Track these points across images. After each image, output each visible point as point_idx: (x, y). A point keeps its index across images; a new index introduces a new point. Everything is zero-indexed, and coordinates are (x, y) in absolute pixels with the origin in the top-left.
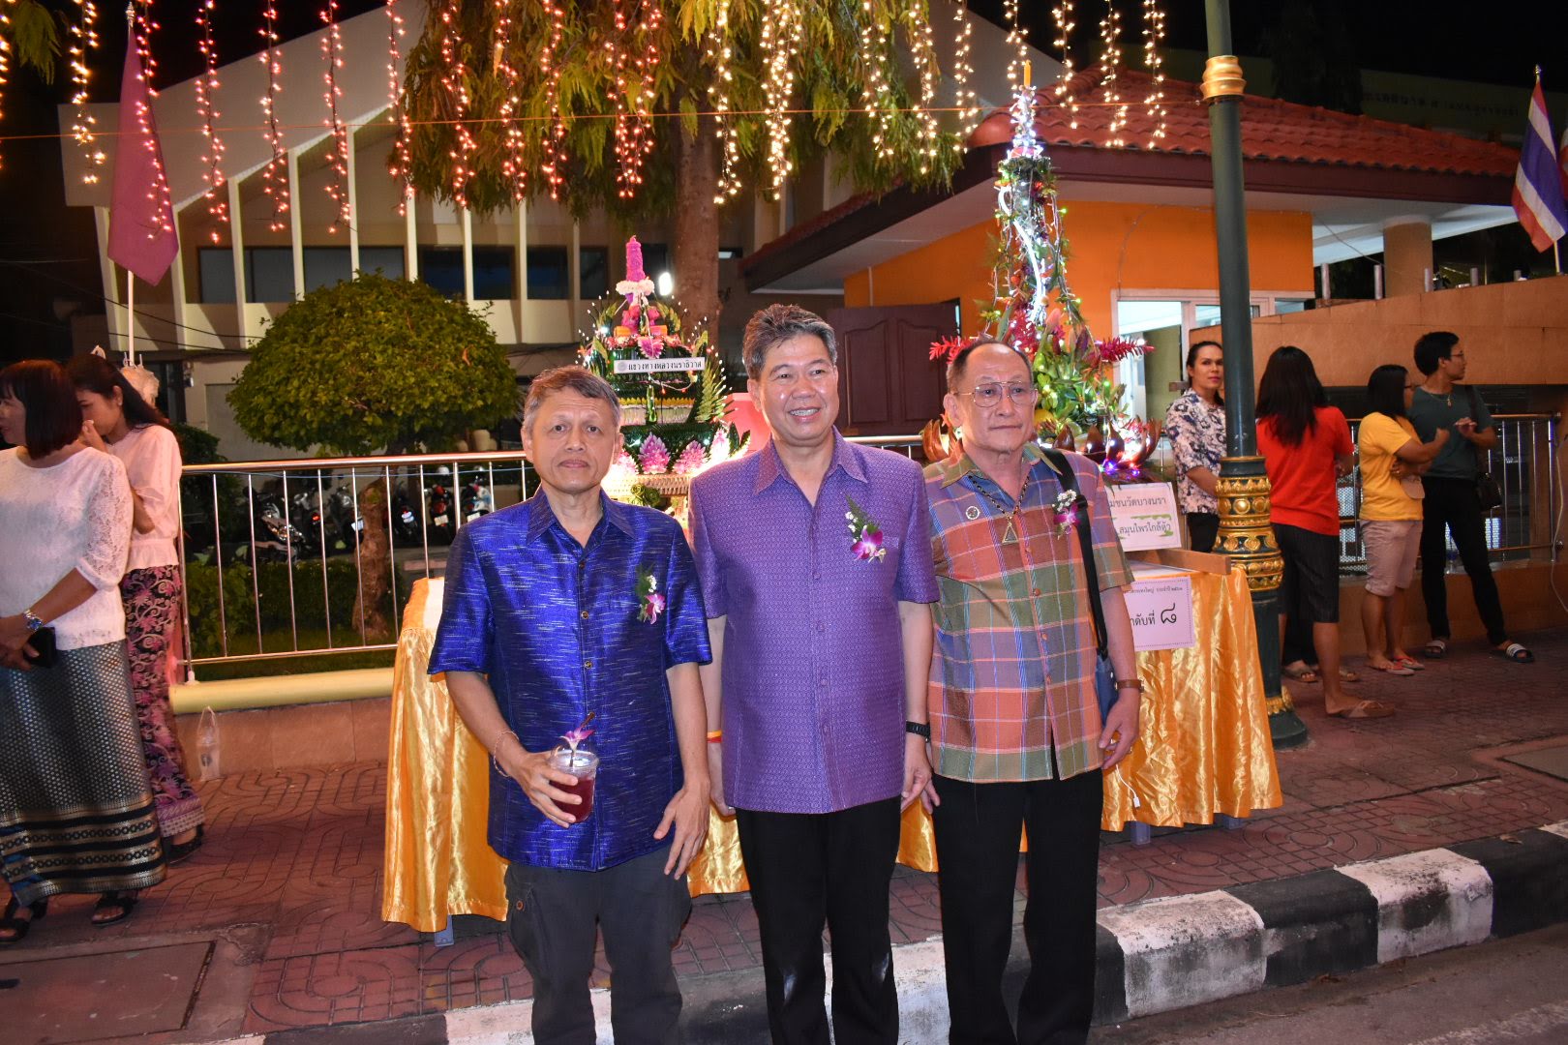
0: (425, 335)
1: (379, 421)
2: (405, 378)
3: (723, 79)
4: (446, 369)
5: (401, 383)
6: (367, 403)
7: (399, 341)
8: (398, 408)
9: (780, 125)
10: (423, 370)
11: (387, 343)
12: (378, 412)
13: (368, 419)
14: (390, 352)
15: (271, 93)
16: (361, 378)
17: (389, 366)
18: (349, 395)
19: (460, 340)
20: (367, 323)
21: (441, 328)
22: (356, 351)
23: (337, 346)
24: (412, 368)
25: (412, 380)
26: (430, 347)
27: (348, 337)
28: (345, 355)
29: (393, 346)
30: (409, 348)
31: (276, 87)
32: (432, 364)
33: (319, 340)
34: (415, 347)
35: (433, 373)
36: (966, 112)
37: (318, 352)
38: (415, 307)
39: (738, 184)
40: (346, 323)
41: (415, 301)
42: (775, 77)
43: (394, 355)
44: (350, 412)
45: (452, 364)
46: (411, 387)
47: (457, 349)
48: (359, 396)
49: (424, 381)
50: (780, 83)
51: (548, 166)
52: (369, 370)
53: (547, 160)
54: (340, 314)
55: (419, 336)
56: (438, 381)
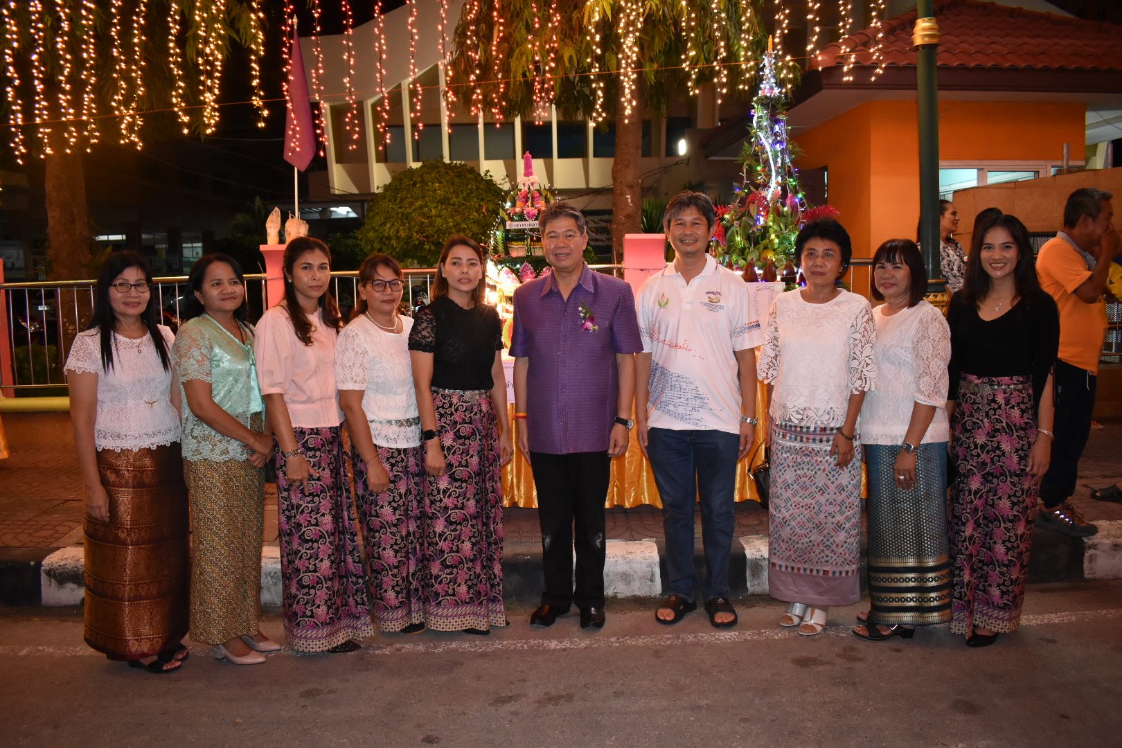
0: (460, 198)
1: (433, 248)
2: (448, 222)
3: (596, 53)
4: (472, 217)
5: (444, 226)
6: (427, 237)
7: (445, 201)
8: (443, 240)
9: (629, 79)
10: (458, 218)
11: (438, 202)
12: (433, 243)
13: (427, 247)
14: (439, 207)
15: (349, 75)
16: (423, 223)
17: (439, 216)
18: (417, 232)
19: (482, 200)
20: (428, 191)
21: (472, 193)
22: (421, 207)
23: (411, 204)
24: (452, 216)
25: (451, 224)
26: (463, 204)
27: (417, 199)
28: (415, 209)
29: (442, 204)
30: (451, 205)
31: (352, 72)
32: (464, 215)
33: (402, 200)
34: (454, 204)
35: (464, 220)
36: (746, 65)
37: (401, 208)
38: (456, 181)
39: (604, 115)
40: (417, 191)
41: (458, 176)
42: (627, 50)
43: (442, 210)
44: (417, 243)
45: (476, 214)
46: (451, 228)
47: (479, 205)
48: (422, 233)
49: (458, 224)
50: (629, 54)
51: (496, 108)
52: (428, 218)
53: (495, 106)
54: (414, 185)
55: (457, 197)
56: (467, 224)
